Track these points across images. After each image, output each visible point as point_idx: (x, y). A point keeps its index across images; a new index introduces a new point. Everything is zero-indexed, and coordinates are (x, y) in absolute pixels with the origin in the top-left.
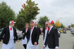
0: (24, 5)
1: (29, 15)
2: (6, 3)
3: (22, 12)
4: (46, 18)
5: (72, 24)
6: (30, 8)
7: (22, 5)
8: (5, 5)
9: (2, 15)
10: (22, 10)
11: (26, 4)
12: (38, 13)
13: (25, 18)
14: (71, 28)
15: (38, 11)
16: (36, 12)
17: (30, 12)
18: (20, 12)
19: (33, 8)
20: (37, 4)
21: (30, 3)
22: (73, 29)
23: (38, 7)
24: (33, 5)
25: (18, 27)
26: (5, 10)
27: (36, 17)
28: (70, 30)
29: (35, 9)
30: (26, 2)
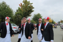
0: (21, 4)
1: (26, 13)
2: (5, 3)
3: (20, 10)
4: (39, 15)
5: (61, 20)
6: (26, 7)
7: (19, 4)
8: (5, 4)
9: (3, 13)
10: (19, 8)
11: (23, 4)
12: (32, 11)
13: (21, 15)
14: (60, 23)
15: (33, 9)
16: (31, 10)
17: (26, 10)
18: (17, 10)
19: (29, 7)
20: (32, 4)
21: (26, 2)
22: (62, 24)
23: (32, 6)
24: (29, 4)
25: (15, 23)
26: (5, 8)
27: (31, 15)
28: (60, 25)
29: (30, 8)
30: (23, 2)
